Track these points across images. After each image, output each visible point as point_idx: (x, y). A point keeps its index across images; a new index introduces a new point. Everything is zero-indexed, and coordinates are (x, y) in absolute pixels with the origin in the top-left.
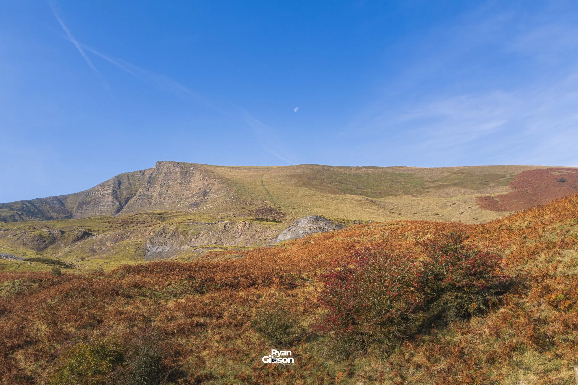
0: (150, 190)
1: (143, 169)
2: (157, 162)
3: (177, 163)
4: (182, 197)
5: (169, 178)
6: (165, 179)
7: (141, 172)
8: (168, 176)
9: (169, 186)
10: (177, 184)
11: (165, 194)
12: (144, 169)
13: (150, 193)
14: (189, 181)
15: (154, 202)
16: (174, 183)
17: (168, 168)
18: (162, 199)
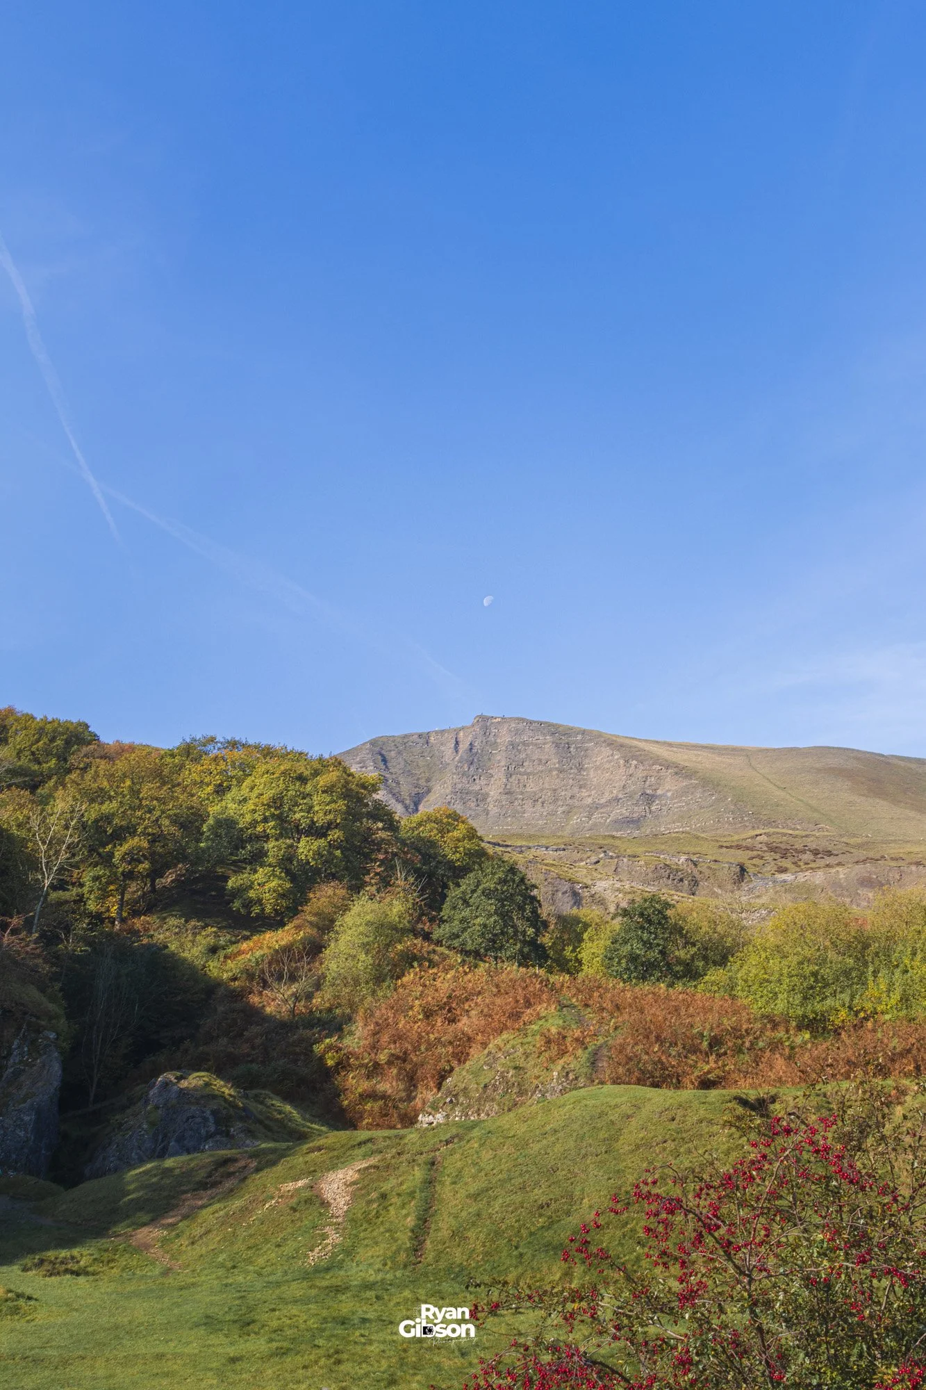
0: (477, 781)
1: (424, 730)
2: (480, 717)
3: (538, 722)
4: (570, 802)
5: (523, 756)
6: (512, 757)
7: (420, 736)
8: (519, 751)
9: (528, 774)
10: (551, 771)
11: (522, 793)
12: (426, 731)
13: (479, 787)
14: (580, 768)
15: (496, 810)
16: (540, 768)
17: (517, 732)
18: (516, 803)
